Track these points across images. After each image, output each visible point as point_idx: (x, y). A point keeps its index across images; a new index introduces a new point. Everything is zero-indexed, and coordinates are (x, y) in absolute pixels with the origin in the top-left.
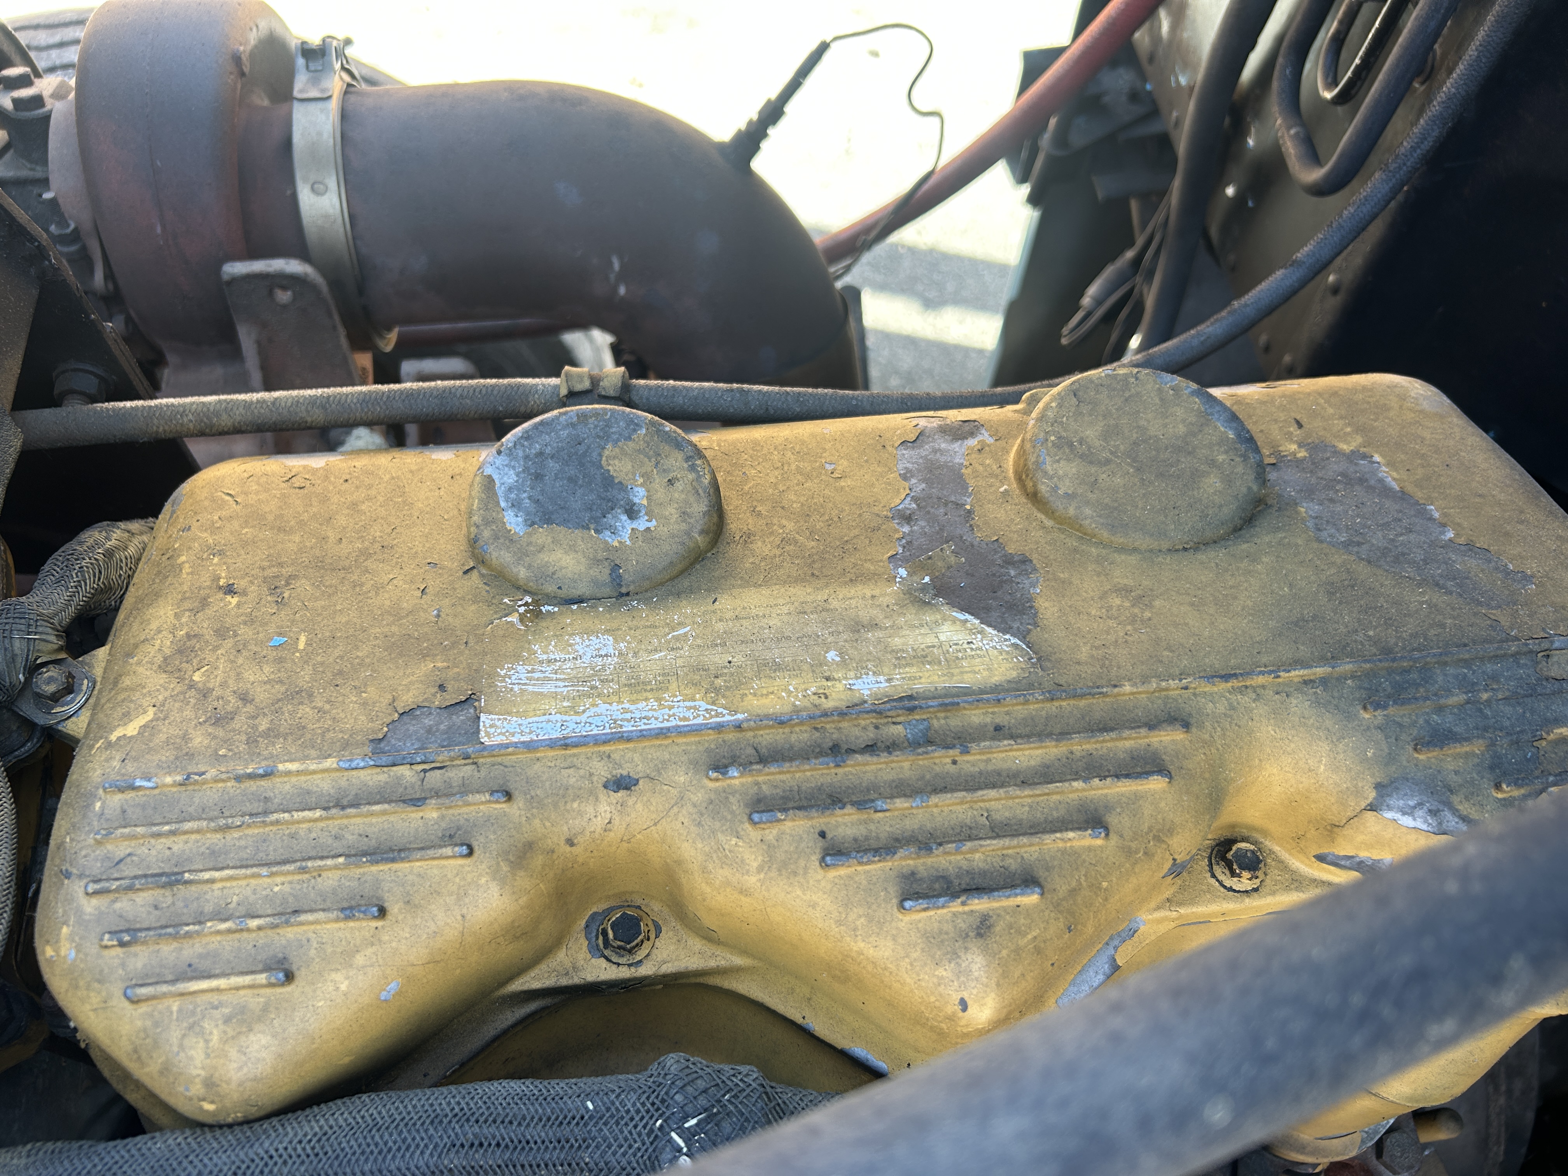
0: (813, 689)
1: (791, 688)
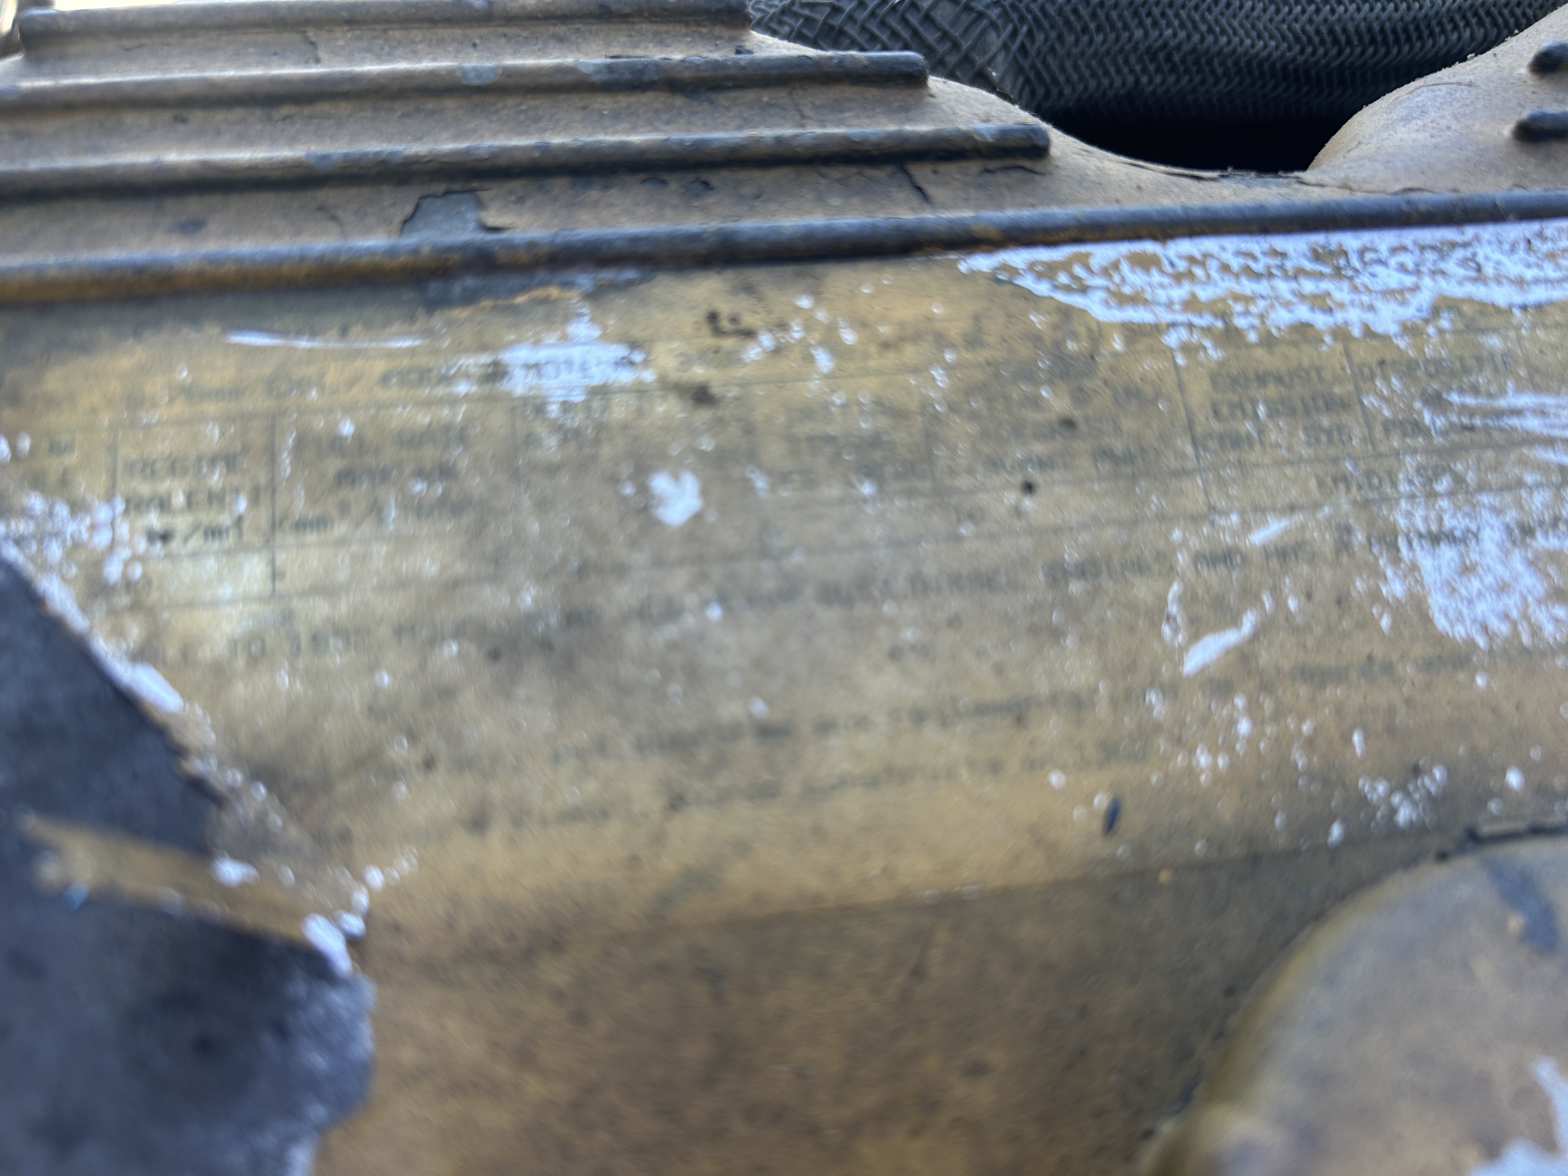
0: (753, 352)
1: (824, 361)
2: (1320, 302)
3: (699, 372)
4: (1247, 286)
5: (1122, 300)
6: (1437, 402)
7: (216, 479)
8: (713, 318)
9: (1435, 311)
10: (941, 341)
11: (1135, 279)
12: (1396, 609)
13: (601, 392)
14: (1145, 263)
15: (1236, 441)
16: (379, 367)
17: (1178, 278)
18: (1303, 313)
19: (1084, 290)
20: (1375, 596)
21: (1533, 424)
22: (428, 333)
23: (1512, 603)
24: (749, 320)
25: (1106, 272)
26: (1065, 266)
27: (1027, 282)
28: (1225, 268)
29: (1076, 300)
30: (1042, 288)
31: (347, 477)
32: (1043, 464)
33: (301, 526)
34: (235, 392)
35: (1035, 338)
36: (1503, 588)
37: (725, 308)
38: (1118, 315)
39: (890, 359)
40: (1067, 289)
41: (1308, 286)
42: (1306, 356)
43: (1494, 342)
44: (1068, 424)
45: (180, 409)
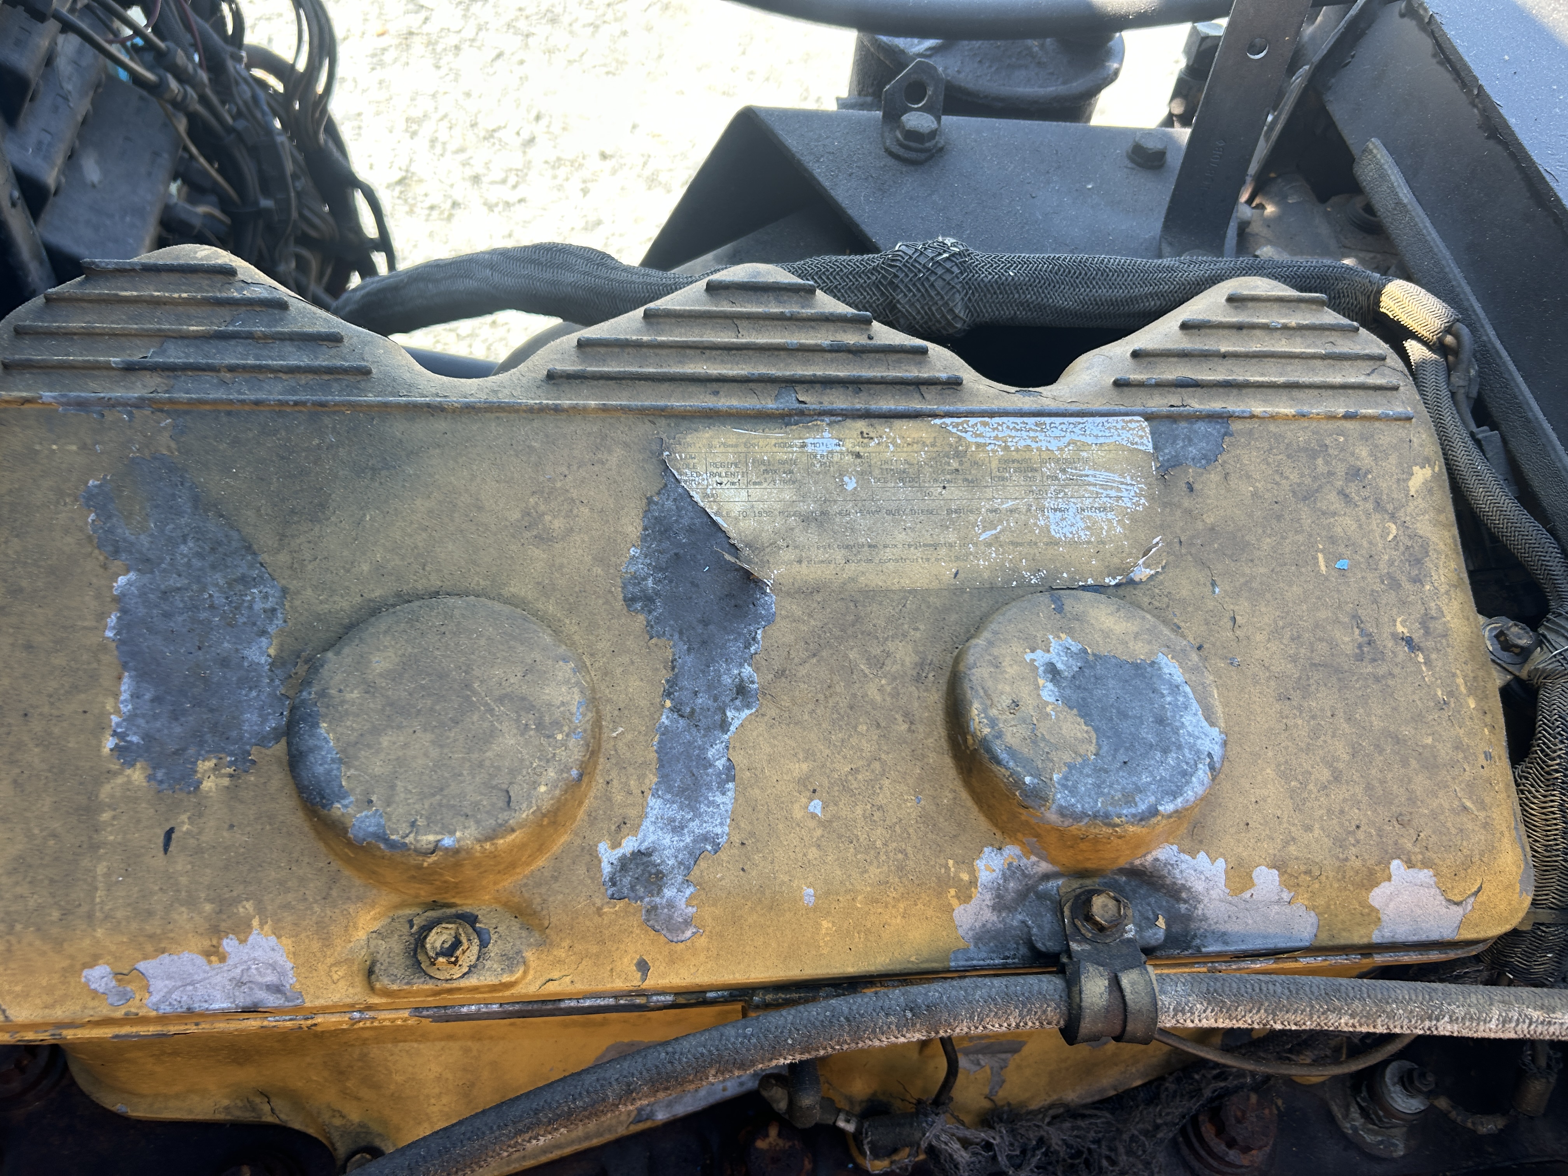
0: (872, 444)
1: (892, 448)
2: (1035, 439)
3: (857, 449)
4: (1014, 433)
5: (977, 436)
6: (1064, 471)
7: (733, 469)
8: (862, 433)
9: (1069, 444)
10: (924, 444)
11: (981, 429)
12: (1041, 529)
13: (831, 452)
14: (985, 424)
15: (1003, 479)
16: (774, 441)
17: (994, 429)
18: (1029, 442)
19: (966, 432)
20: (1035, 524)
21: (1091, 479)
22: (786, 433)
23: (1074, 529)
24: (871, 435)
25: (973, 426)
26: (962, 423)
27: (950, 428)
28: (1008, 427)
29: (963, 435)
30: (954, 430)
31: (766, 471)
32: (948, 482)
33: (755, 483)
34: (736, 446)
35: (951, 445)
36: (1072, 525)
37: (865, 431)
38: (974, 440)
39: (910, 449)
40: (961, 431)
41: (1032, 434)
42: (1027, 455)
43: (1084, 454)
44: (957, 470)
45: (722, 449)
